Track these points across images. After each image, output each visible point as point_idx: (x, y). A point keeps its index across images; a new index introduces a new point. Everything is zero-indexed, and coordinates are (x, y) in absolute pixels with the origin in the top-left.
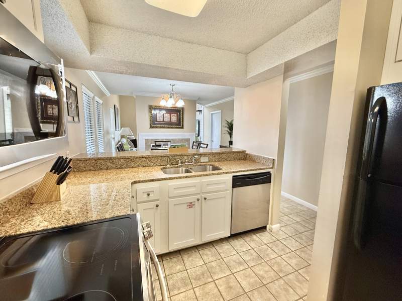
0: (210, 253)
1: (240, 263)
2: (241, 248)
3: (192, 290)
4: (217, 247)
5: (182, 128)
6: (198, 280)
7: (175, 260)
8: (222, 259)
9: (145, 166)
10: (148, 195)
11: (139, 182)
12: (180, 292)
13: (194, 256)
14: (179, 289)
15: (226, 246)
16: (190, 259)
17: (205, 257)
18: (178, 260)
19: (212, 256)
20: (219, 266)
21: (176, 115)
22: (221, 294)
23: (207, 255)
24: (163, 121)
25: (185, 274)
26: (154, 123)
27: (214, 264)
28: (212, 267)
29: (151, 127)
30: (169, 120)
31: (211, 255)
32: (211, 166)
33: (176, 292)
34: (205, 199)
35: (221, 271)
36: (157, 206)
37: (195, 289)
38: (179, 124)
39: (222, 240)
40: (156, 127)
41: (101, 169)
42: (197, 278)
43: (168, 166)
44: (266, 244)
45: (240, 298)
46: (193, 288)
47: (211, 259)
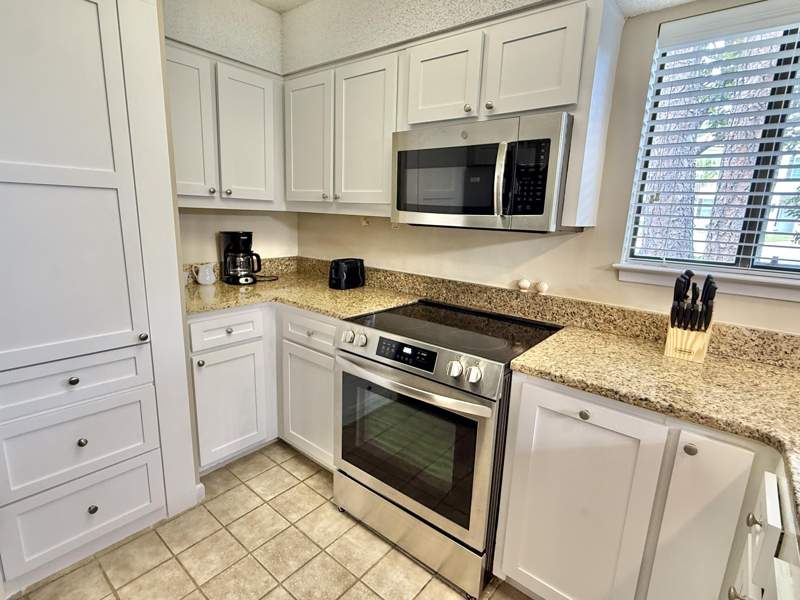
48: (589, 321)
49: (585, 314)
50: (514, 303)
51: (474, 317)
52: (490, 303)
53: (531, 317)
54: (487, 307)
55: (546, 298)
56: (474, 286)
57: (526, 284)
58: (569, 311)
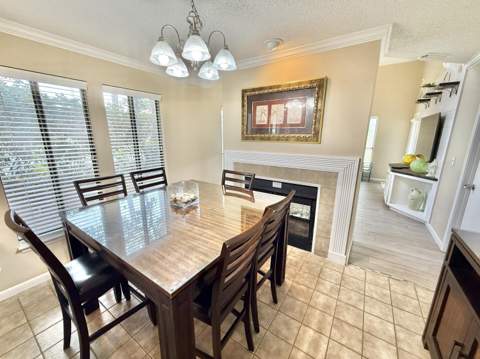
24: (269, 124)
29: (244, 138)
30: (283, 119)
40: (253, 138)
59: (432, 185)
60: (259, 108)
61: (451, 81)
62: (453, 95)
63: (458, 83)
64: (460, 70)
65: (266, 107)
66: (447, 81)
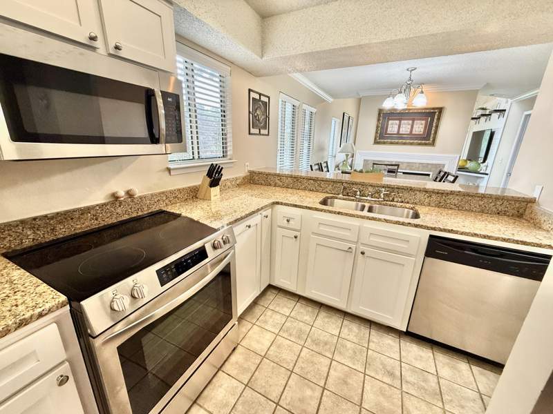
0: (357, 331)
1: (391, 374)
2: (413, 360)
3: (301, 347)
4: (373, 332)
5: (433, 144)
6: (316, 344)
7: (310, 309)
8: (368, 349)
9: (313, 190)
10: (288, 221)
11: (282, 204)
12: (289, 338)
13: (333, 320)
14: (290, 335)
15: (389, 341)
16: (326, 320)
17: (345, 331)
18: (313, 312)
19: (355, 336)
20: (355, 352)
21: (423, 122)
22: (327, 378)
23: (350, 330)
24: (398, 133)
25: (307, 328)
26: (382, 137)
27: (349, 345)
28: (344, 346)
29: (376, 142)
30: (409, 130)
31: (354, 334)
32: (411, 211)
33: (285, 335)
34: (363, 253)
35: (352, 358)
36: (296, 237)
37: (304, 349)
38: (428, 138)
39: (390, 330)
40: (384, 143)
41: (270, 185)
42: (316, 342)
43: (341, 196)
44: (480, 394)
45: (347, 403)
46: (303, 346)
47: (351, 337)
48: (167, 201)
49: (164, 198)
50: (119, 210)
51: (83, 240)
52: (97, 219)
53: (134, 215)
54: (95, 224)
55: (141, 198)
56: (74, 211)
57: (122, 193)
58: (156, 200)
59: (483, 178)
60: (390, 122)
61: (500, 109)
62: (501, 118)
63: (505, 110)
64: (507, 102)
65: (397, 122)
66: (498, 109)
